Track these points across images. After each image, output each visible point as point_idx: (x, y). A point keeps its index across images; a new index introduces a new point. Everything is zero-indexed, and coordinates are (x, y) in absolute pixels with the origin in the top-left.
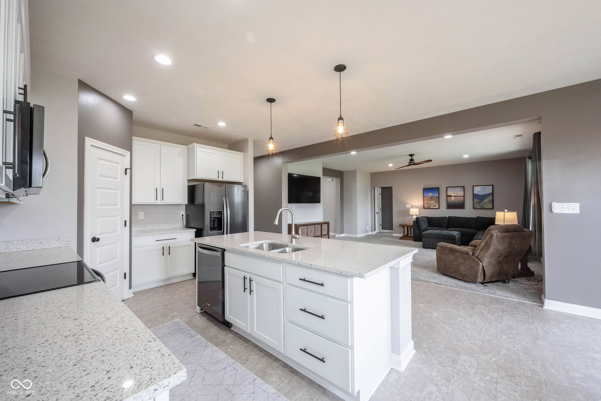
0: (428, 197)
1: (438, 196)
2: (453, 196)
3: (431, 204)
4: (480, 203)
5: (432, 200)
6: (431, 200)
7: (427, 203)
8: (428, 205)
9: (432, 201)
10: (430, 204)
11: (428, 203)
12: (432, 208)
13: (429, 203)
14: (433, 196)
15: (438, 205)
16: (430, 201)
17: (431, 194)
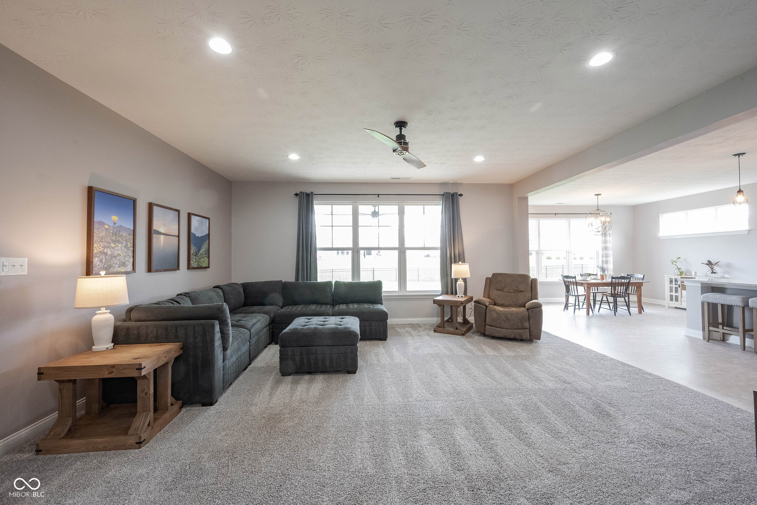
0: (106, 227)
1: (132, 228)
2: (163, 232)
3: (115, 257)
4: (197, 255)
5: (119, 242)
6: (114, 242)
7: (103, 253)
8: (104, 261)
9: (117, 246)
10: (113, 256)
11: (106, 254)
12: (115, 270)
13: (109, 253)
14: (121, 226)
15: (131, 260)
16: (113, 245)
17: (115, 218)
